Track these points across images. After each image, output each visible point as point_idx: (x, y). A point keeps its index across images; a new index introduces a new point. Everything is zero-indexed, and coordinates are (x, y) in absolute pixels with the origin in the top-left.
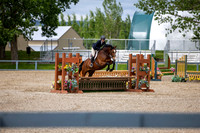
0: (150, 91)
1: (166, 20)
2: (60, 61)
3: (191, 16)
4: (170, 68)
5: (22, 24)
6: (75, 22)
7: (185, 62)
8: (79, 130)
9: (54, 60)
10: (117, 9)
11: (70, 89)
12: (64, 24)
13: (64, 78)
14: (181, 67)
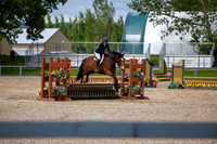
0: (144, 98)
1: (162, 21)
2: (46, 67)
3: (189, 17)
4: (166, 74)
5: (5, 26)
6: (63, 23)
7: (183, 67)
8: (67, 141)
9: (41, 65)
10: (108, 10)
11: (58, 97)
12: (51, 26)
13: (51, 85)
14: (178, 72)
